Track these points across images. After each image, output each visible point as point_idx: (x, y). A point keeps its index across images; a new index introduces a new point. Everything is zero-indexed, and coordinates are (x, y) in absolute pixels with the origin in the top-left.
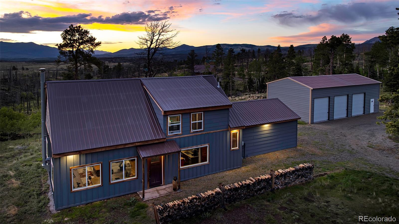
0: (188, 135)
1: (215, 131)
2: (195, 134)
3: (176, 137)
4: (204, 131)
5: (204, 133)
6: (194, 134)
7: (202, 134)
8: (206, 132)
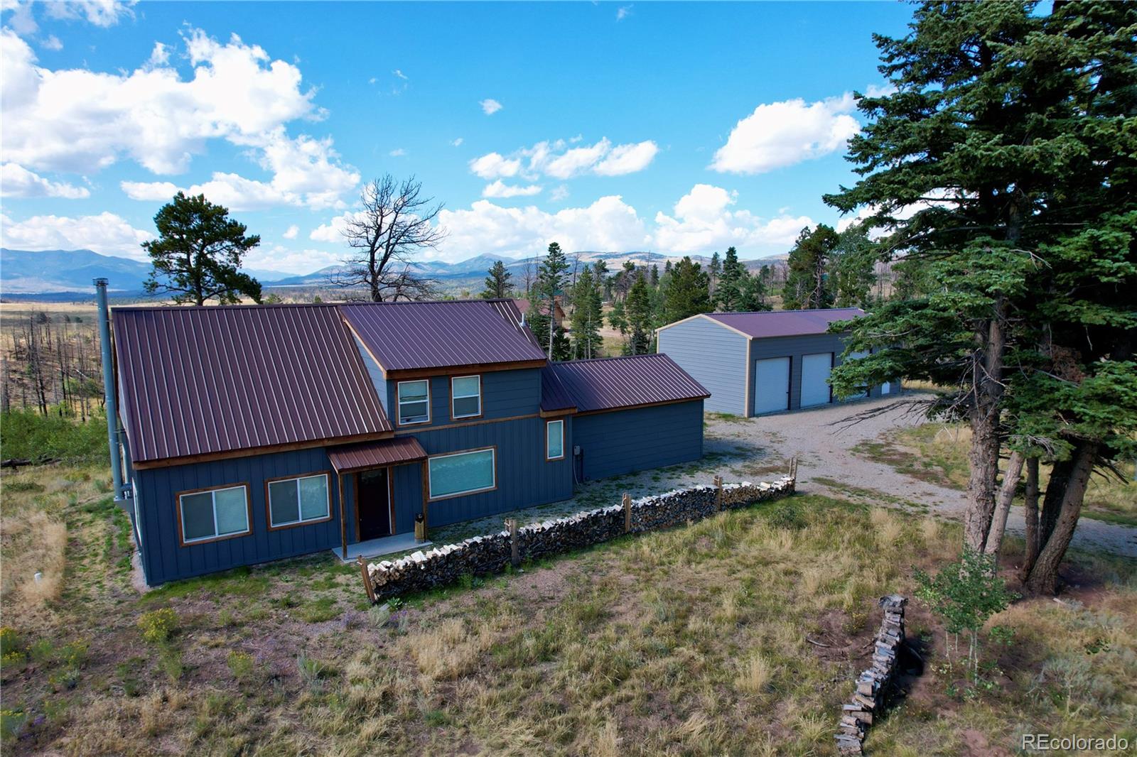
0: (446, 426)
1: (509, 418)
2: (462, 424)
3: (419, 430)
4: (482, 417)
5: (483, 422)
6: (458, 425)
7: (478, 425)
8: (488, 421)
